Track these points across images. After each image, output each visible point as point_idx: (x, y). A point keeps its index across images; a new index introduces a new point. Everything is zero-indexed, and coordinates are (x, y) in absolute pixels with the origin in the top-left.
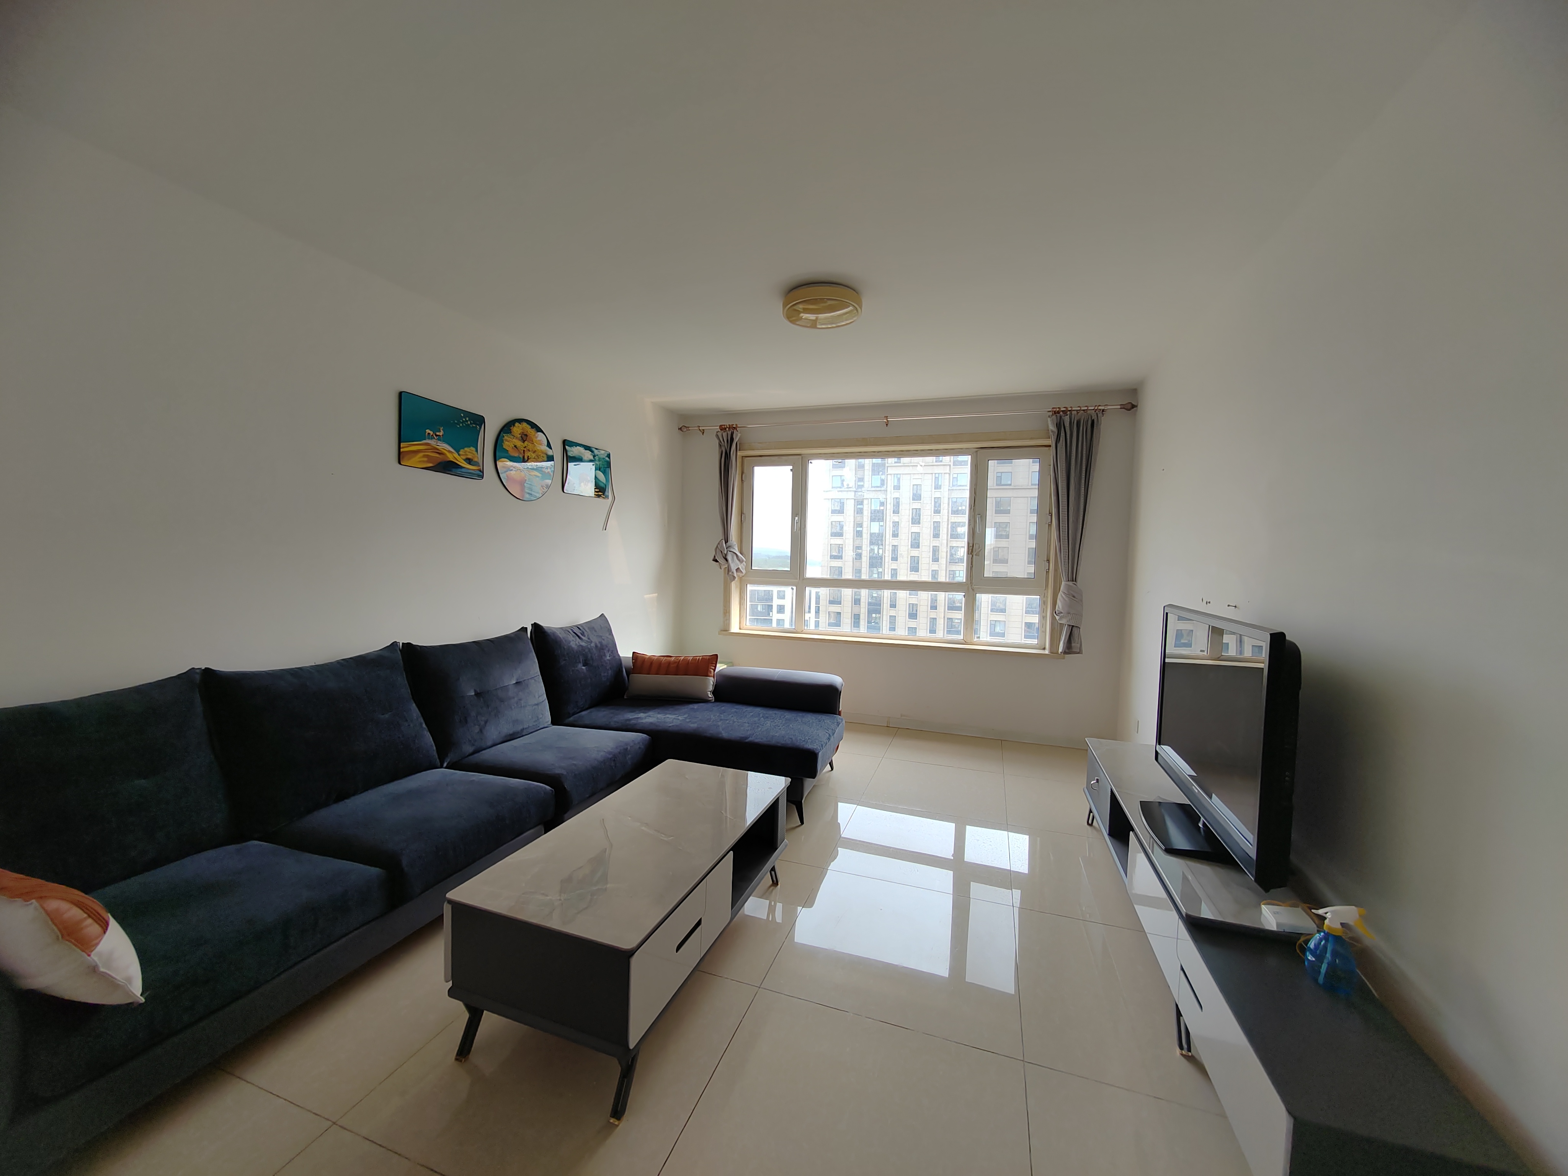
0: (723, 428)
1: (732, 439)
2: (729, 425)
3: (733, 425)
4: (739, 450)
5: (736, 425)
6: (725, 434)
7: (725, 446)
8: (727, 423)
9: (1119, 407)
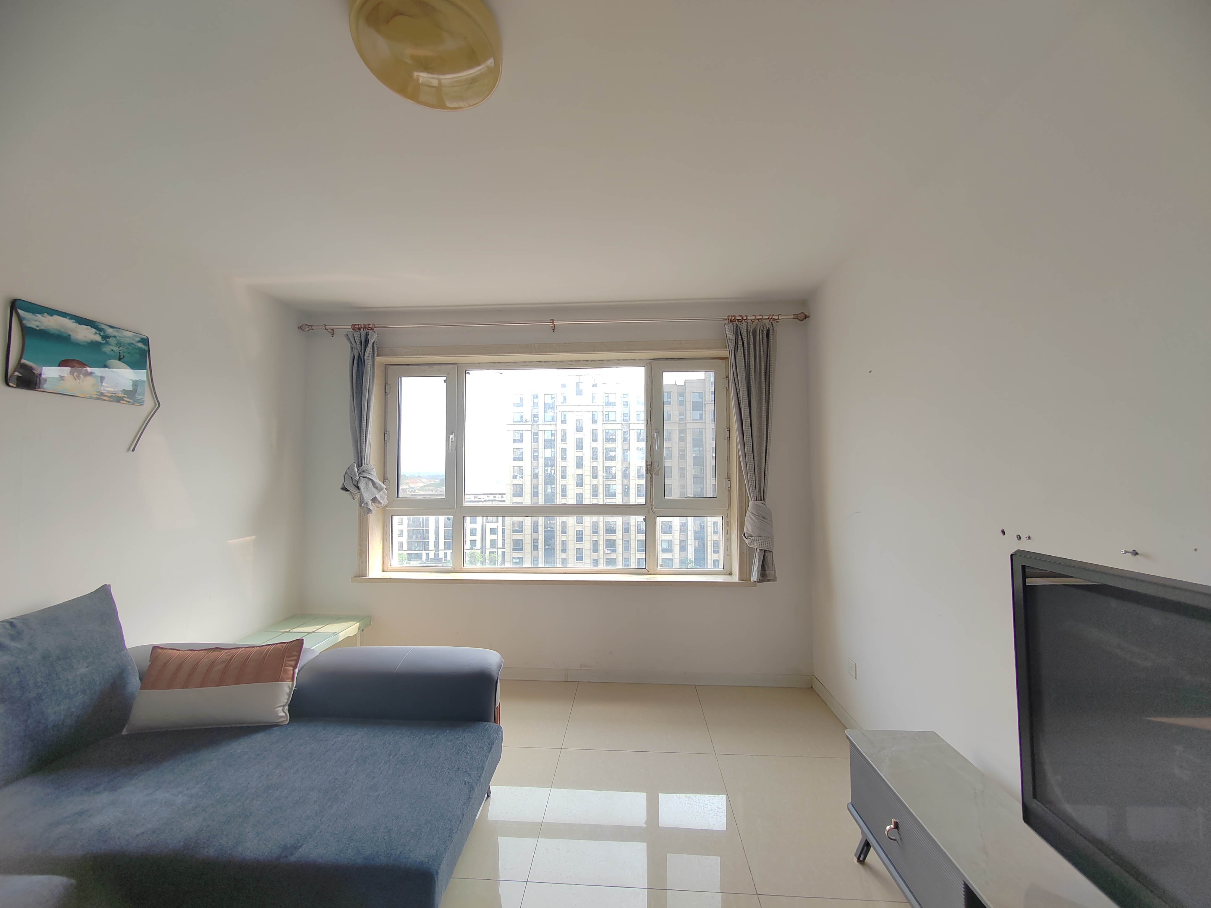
0: (356, 328)
1: (367, 341)
2: (364, 325)
3: (369, 324)
4: (377, 356)
5: (373, 324)
6: (356, 335)
7: (357, 349)
8: (361, 321)
9: (793, 317)
